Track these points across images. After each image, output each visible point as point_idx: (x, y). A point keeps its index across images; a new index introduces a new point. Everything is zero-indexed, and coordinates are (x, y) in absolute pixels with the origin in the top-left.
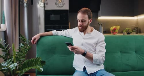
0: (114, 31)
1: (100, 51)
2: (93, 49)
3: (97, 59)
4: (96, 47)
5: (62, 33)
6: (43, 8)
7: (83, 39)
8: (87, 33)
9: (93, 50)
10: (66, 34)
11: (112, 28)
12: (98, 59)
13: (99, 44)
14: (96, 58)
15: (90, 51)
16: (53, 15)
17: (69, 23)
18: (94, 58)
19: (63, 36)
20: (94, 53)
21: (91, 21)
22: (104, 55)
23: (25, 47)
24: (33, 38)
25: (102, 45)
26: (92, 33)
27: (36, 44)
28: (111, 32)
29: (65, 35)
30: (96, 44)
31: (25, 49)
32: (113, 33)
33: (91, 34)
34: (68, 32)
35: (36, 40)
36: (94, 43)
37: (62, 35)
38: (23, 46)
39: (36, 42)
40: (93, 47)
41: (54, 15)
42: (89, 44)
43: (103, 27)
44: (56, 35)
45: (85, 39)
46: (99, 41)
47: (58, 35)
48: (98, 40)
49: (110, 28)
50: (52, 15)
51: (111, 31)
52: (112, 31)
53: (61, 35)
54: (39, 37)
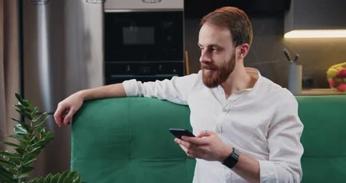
0: (340, 80)
1: (284, 153)
2: (259, 144)
3: (276, 179)
4: (267, 138)
5: (156, 89)
6: (99, 6)
7: (225, 110)
8: (234, 90)
9: (258, 148)
10: (167, 91)
11: (334, 70)
12: (277, 177)
13: (281, 129)
14: (271, 173)
15: (249, 152)
16: (133, 26)
17: (186, 53)
18: (262, 175)
19: (159, 98)
20: (263, 157)
21: (242, 51)
22: (299, 167)
23: (31, 136)
24: (60, 105)
25: (290, 132)
26: (253, 92)
27: (71, 125)
28: (331, 85)
29: (165, 98)
30: (270, 128)
31: (33, 142)
32: (336, 86)
33: (249, 94)
34: (175, 87)
35: (70, 113)
36: (262, 127)
37: (156, 95)
38: (25, 131)
39: (69, 118)
40: (258, 138)
41: (136, 28)
42: (245, 130)
43: (301, 67)
44: (138, 96)
45: (228, 111)
46: (278, 119)
47: (143, 96)
48: (275, 116)
49: (327, 70)
50: (131, 28)
51: (330, 80)
52: (334, 78)
53: (153, 97)
54: (81, 103)
